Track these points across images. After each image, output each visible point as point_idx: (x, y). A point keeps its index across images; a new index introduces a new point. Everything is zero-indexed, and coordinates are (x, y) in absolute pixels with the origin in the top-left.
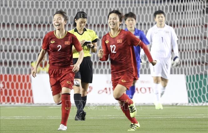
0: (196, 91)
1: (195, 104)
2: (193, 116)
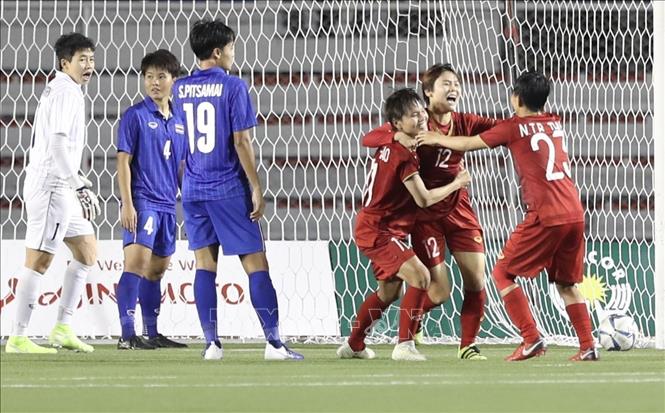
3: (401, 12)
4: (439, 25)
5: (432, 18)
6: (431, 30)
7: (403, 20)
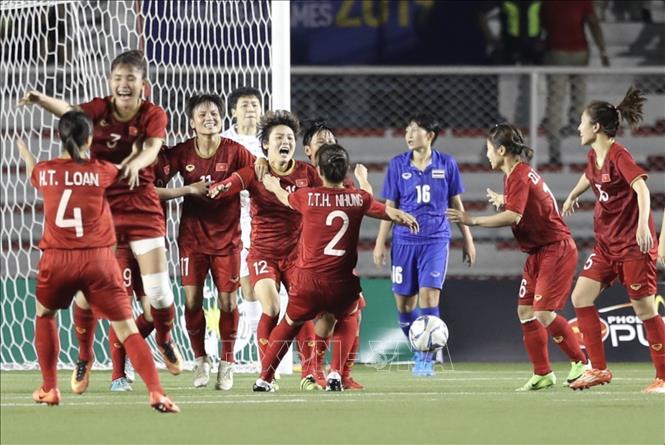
0: (16, 328)
1: (16, 366)
2: (12, 402)
3: (48, 75)
4: (81, 86)
5: (76, 80)
6: (74, 91)
7: (50, 82)
